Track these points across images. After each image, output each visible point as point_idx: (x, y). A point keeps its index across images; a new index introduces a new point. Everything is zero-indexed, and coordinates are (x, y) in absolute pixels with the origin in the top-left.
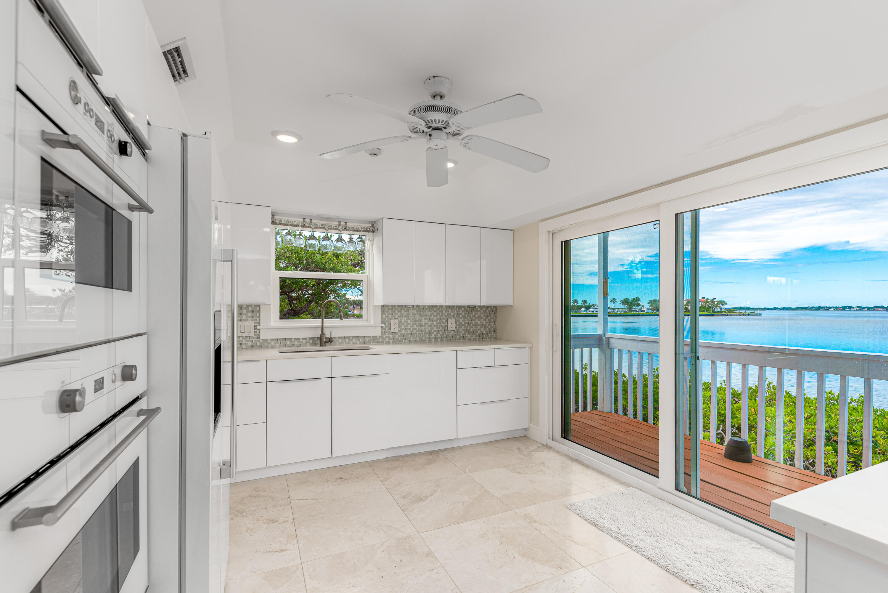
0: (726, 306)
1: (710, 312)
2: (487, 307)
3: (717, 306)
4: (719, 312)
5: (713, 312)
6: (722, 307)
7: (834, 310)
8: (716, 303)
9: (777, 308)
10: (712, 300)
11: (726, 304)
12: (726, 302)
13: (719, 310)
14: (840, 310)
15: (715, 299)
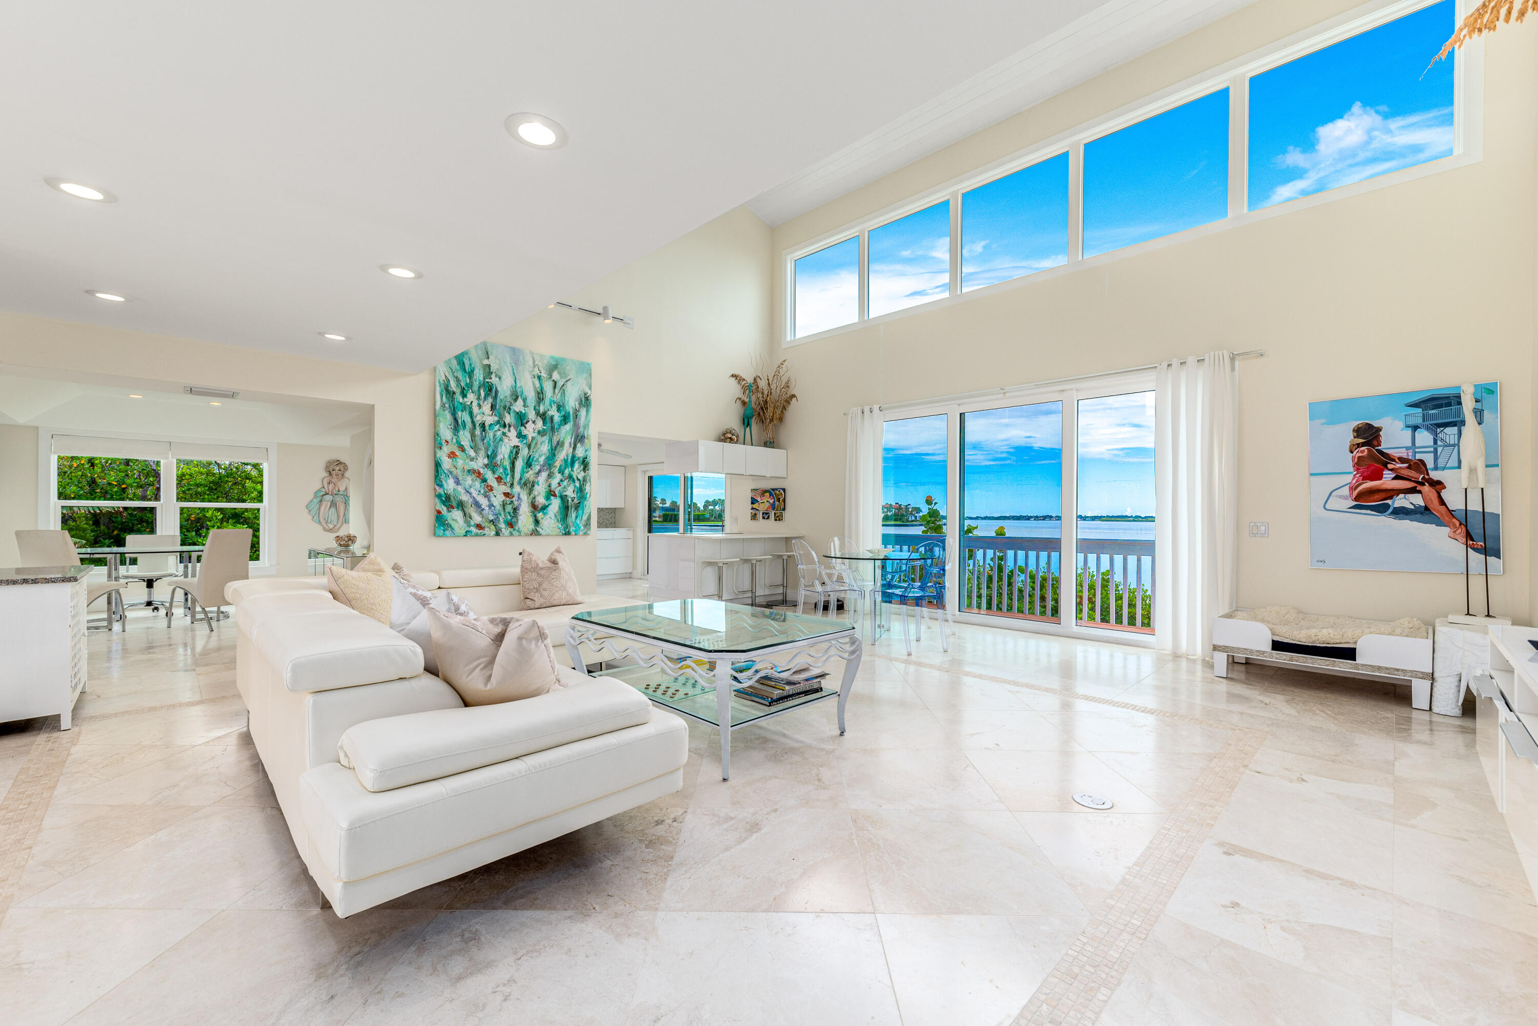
0: (921, 514)
1: (903, 522)
2: (610, 509)
3: (911, 514)
4: (913, 521)
5: (907, 521)
6: (916, 515)
7: (1035, 520)
8: (910, 510)
9: (980, 517)
10: (906, 506)
11: (921, 511)
12: (921, 509)
13: (913, 518)
14: (1041, 520)
15: (909, 505)
